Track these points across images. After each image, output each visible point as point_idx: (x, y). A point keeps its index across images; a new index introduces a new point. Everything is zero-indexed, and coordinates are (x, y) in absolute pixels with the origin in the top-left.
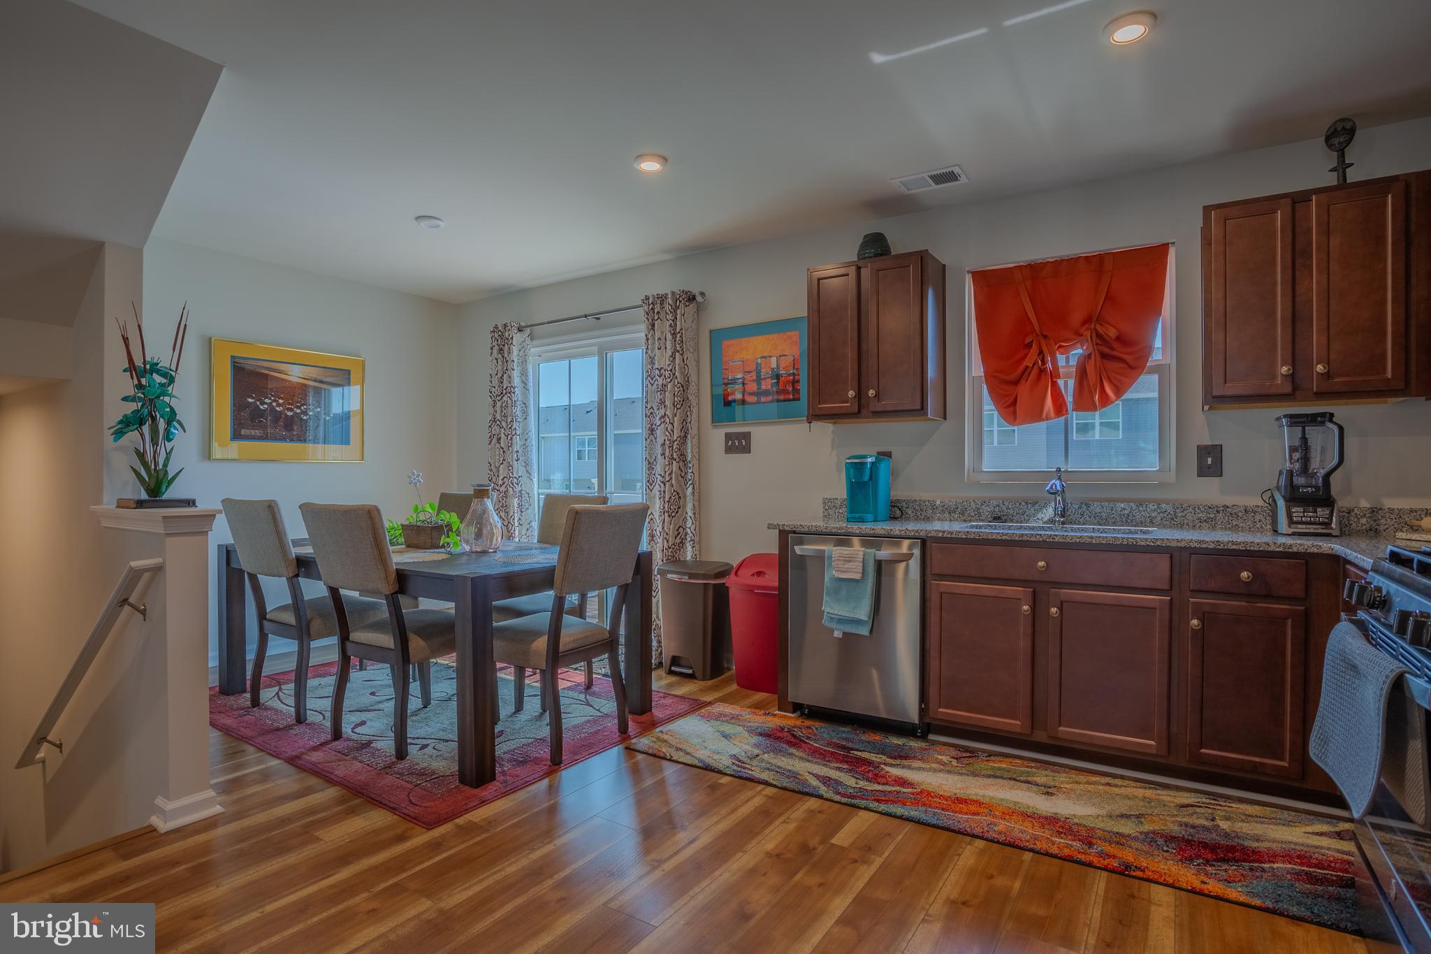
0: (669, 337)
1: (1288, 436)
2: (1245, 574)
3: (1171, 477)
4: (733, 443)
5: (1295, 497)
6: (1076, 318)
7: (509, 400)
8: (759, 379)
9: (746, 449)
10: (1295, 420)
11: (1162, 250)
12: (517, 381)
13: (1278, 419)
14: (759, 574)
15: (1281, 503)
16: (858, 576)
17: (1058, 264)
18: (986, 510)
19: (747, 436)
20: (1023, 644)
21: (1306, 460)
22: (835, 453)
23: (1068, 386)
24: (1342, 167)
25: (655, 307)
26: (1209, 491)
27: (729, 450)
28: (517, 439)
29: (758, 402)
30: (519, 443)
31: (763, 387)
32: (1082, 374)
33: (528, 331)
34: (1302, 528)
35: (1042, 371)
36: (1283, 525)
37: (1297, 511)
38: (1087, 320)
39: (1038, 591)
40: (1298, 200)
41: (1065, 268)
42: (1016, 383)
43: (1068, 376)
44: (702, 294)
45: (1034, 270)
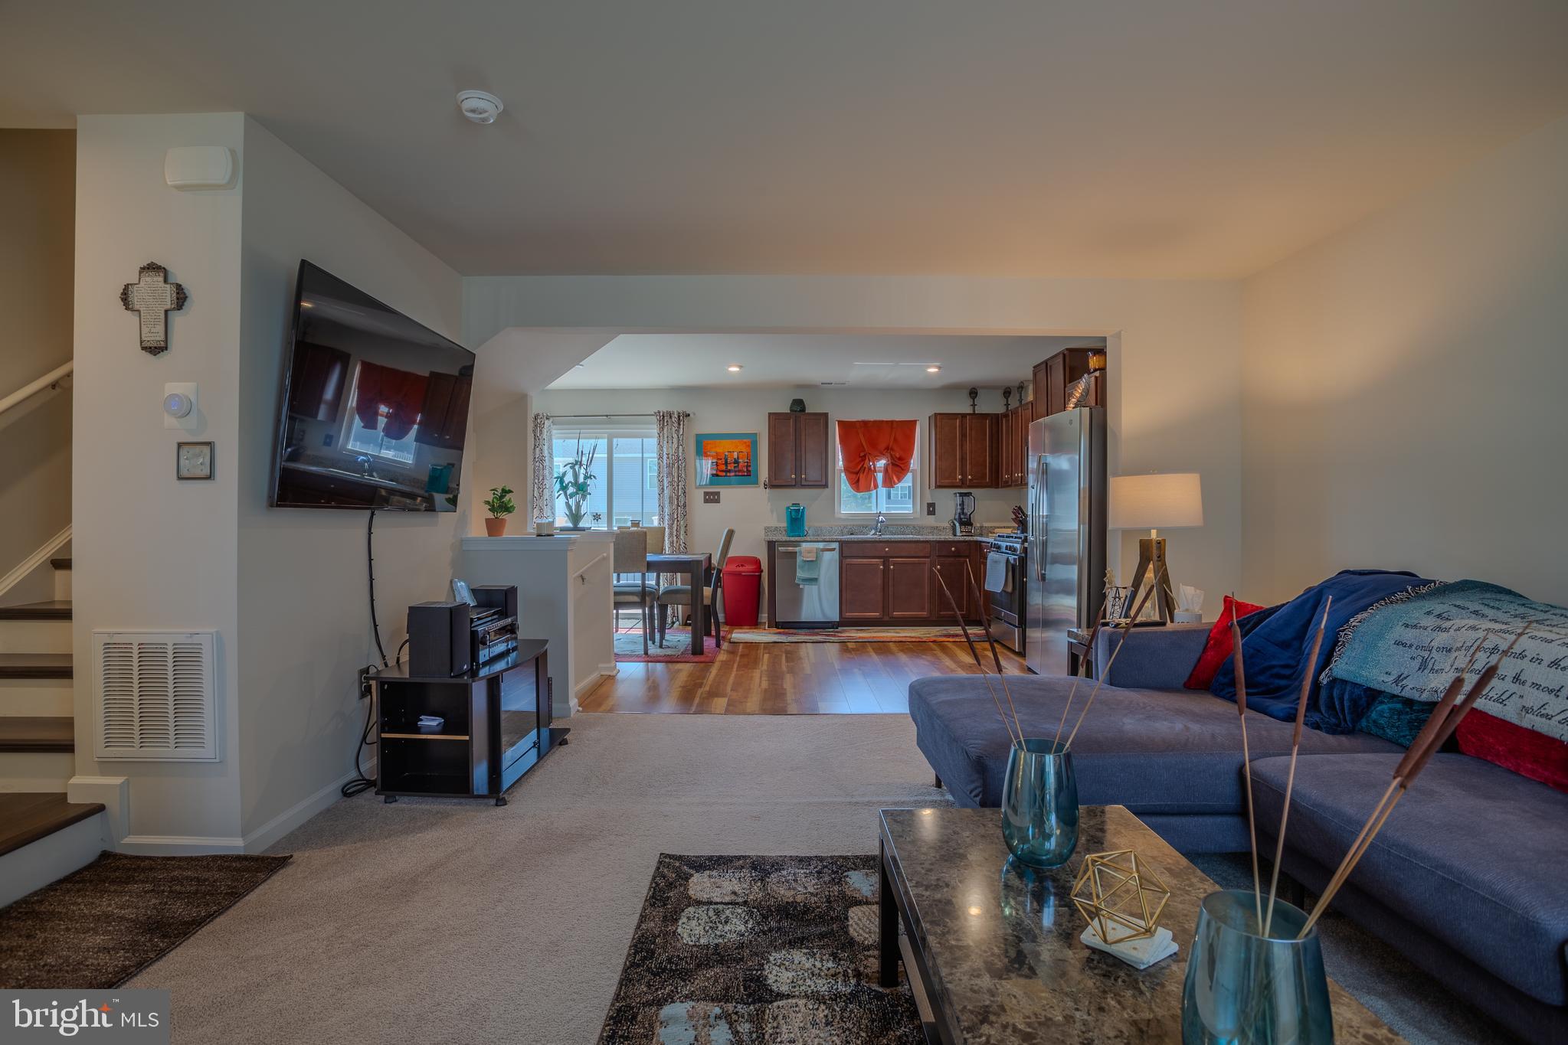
0: (675, 436)
1: (959, 500)
2: (953, 549)
3: (918, 515)
4: (709, 497)
5: (962, 523)
6: (882, 446)
7: (541, 466)
8: (726, 463)
9: (718, 501)
10: (961, 495)
11: (914, 422)
12: (546, 453)
13: (955, 494)
14: (742, 566)
15: (957, 525)
16: (814, 559)
17: (875, 422)
18: (845, 530)
19: (718, 494)
20: (880, 582)
21: (963, 509)
22: (769, 504)
23: (880, 476)
24: (974, 405)
25: (664, 418)
26: (931, 521)
27: (706, 501)
28: (546, 491)
29: (726, 476)
30: (548, 494)
31: (729, 468)
32: (886, 471)
33: (551, 420)
34: (964, 534)
35: (870, 469)
36: (958, 533)
37: (963, 529)
38: (887, 448)
39: (886, 559)
40: (964, 416)
41: (879, 425)
42: (857, 473)
43: (880, 471)
44: (694, 414)
45: (865, 423)
